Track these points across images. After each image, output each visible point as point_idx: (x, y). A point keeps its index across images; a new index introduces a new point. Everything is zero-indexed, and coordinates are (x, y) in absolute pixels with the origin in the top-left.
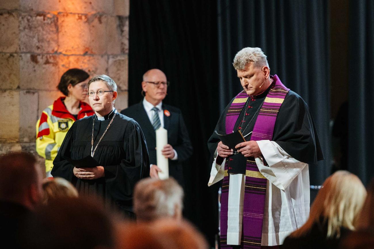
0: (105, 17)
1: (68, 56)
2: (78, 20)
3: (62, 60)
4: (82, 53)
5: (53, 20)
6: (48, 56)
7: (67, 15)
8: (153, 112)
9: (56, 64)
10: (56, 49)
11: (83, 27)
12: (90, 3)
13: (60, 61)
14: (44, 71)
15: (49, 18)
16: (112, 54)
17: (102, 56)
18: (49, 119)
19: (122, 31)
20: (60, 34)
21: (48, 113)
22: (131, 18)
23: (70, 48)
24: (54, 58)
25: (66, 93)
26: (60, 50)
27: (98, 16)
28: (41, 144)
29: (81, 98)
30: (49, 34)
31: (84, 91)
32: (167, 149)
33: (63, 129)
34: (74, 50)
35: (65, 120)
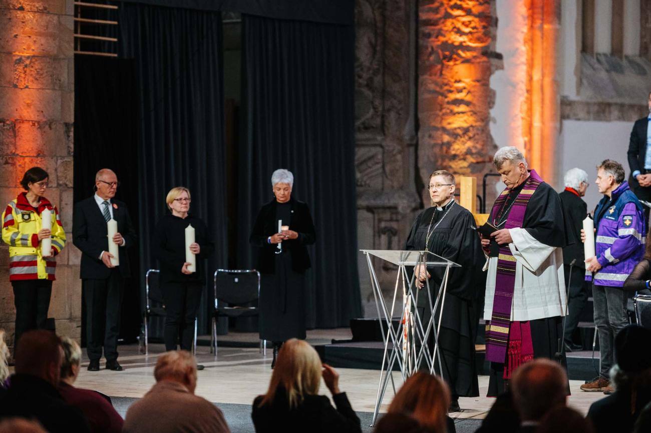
0: (55, 124)
1: (24, 157)
2: (31, 126)
3: (19, 161)
4: (35, 155)
5: (11, 125)
6: (7, 158)
7: (23, 122)
8: (104, 205)
9: (14, 164)
10: (14, 151)
11: (36, 132)
12: (42, 112)
13: (17, 162)
14: (4, 170)
15: (8, 124)
16: (60, 156)
17: (52, 158)
18: (13, 212)
19: (69, 136)
20: (17, 138)
21: (12, 205)
22: (76, 124)
23: (26, 151)
24: (13, 159)
25: (27, 188)
26: (17, 152)
27: (49, 123)
28: (7, 233)
29: (40, 195)
30: (8, 138)
31: (41, 189)
32: (118, 237)
33: (26, 220)
34: (29, 153)
35: (28, 212)
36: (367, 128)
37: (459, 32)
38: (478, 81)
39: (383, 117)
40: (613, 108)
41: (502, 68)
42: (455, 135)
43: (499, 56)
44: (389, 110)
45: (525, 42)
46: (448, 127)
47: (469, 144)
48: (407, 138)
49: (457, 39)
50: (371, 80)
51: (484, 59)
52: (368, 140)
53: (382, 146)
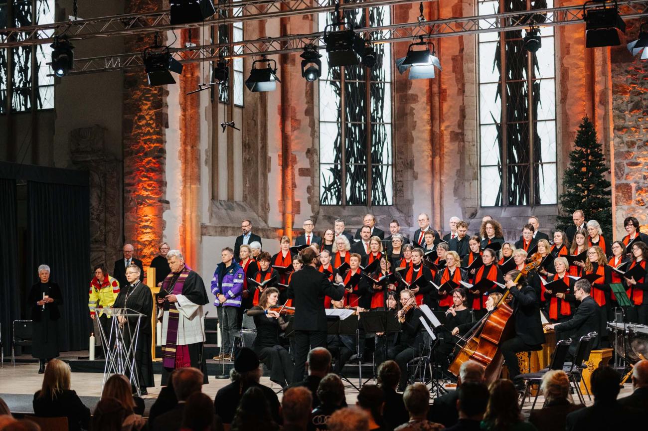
36: (96, 242)
37: (146, 190)
38: (157, 216)
39: (105, 235)
40: (229, 229)
41: (169, 209)
42: (144, 245)
43: (168, 202)
44: (108, 232)
45: (182, 195)
46: (141, 240)
47: (152, 249)
48: (119, 247)
49: (145, 193)
50: (98, 215)
51: (160, 204)
52: (97, 248)
53: (105, 251)
